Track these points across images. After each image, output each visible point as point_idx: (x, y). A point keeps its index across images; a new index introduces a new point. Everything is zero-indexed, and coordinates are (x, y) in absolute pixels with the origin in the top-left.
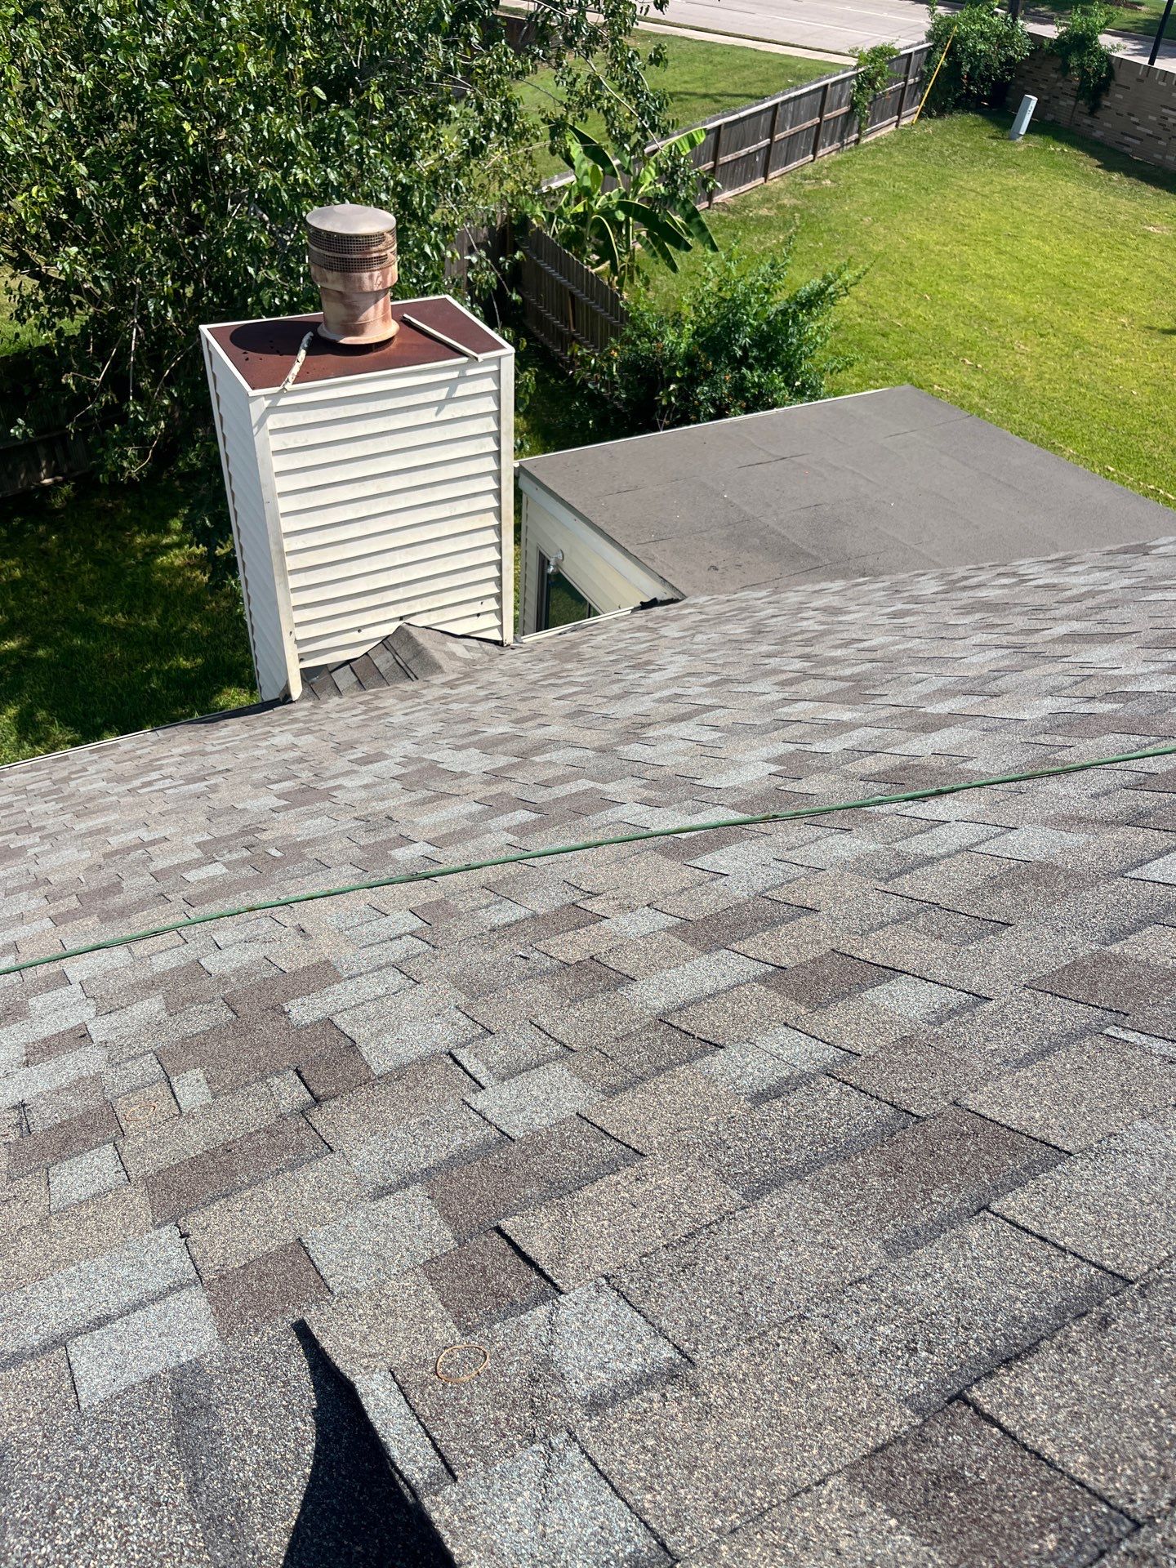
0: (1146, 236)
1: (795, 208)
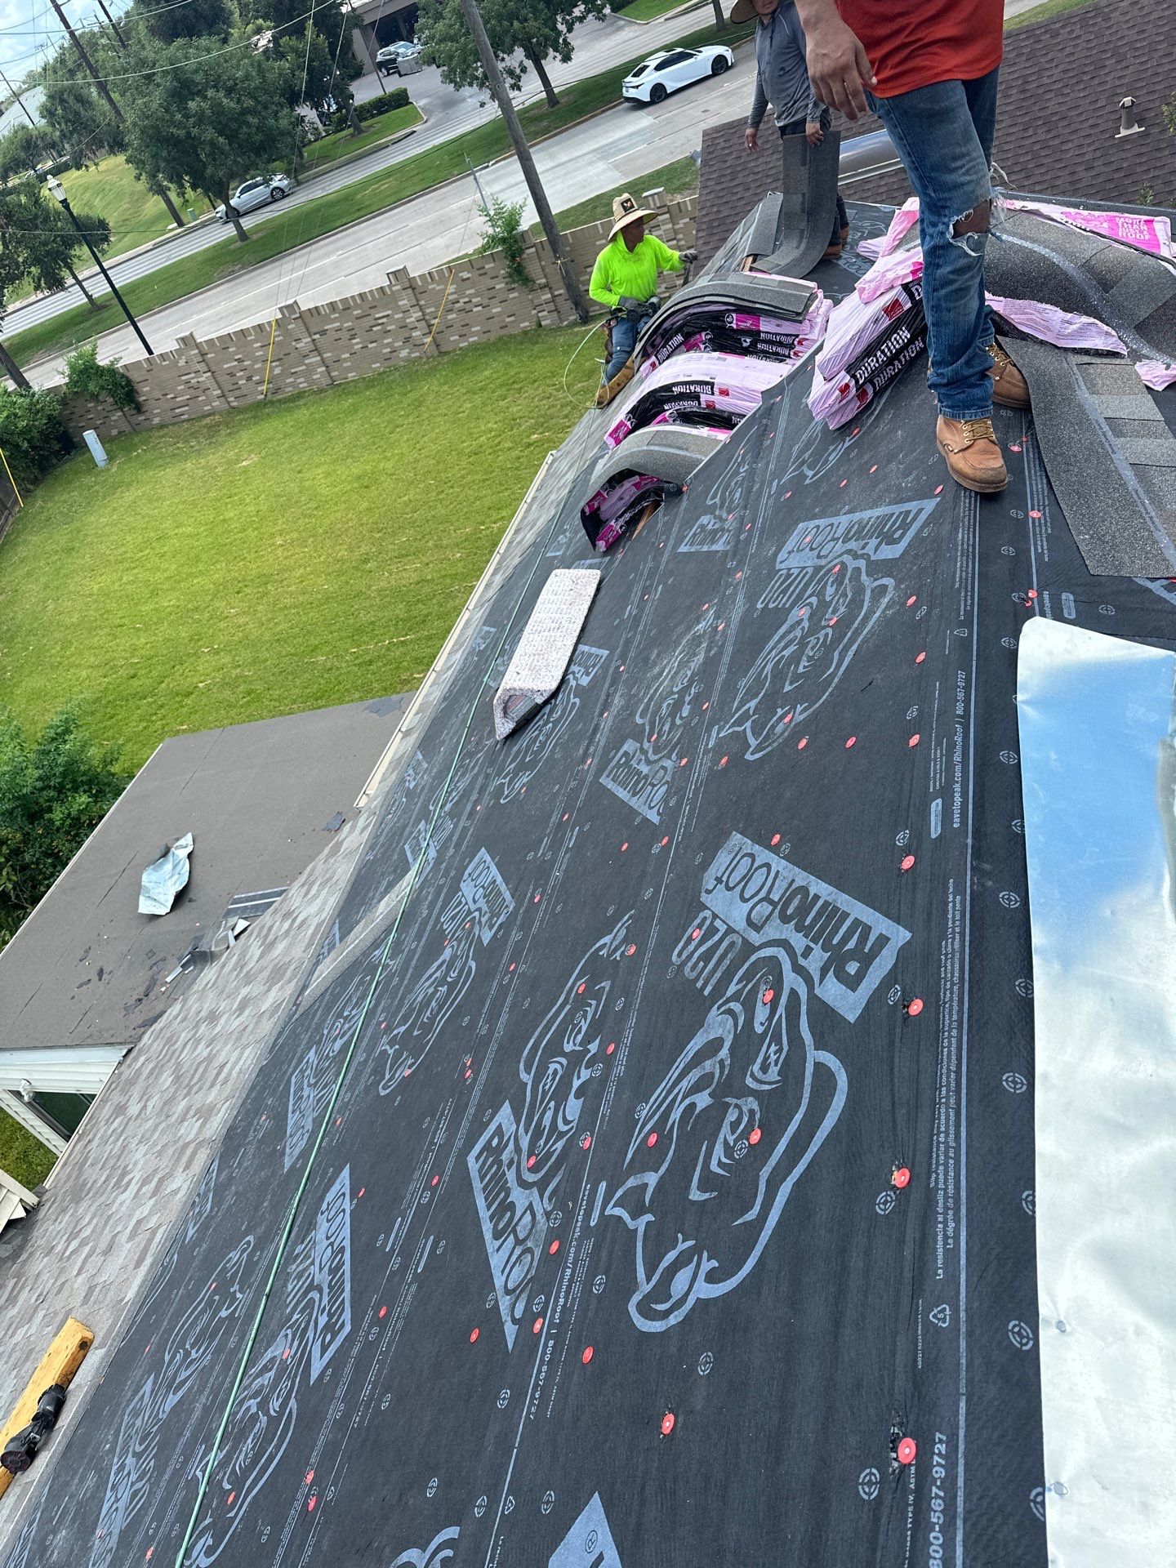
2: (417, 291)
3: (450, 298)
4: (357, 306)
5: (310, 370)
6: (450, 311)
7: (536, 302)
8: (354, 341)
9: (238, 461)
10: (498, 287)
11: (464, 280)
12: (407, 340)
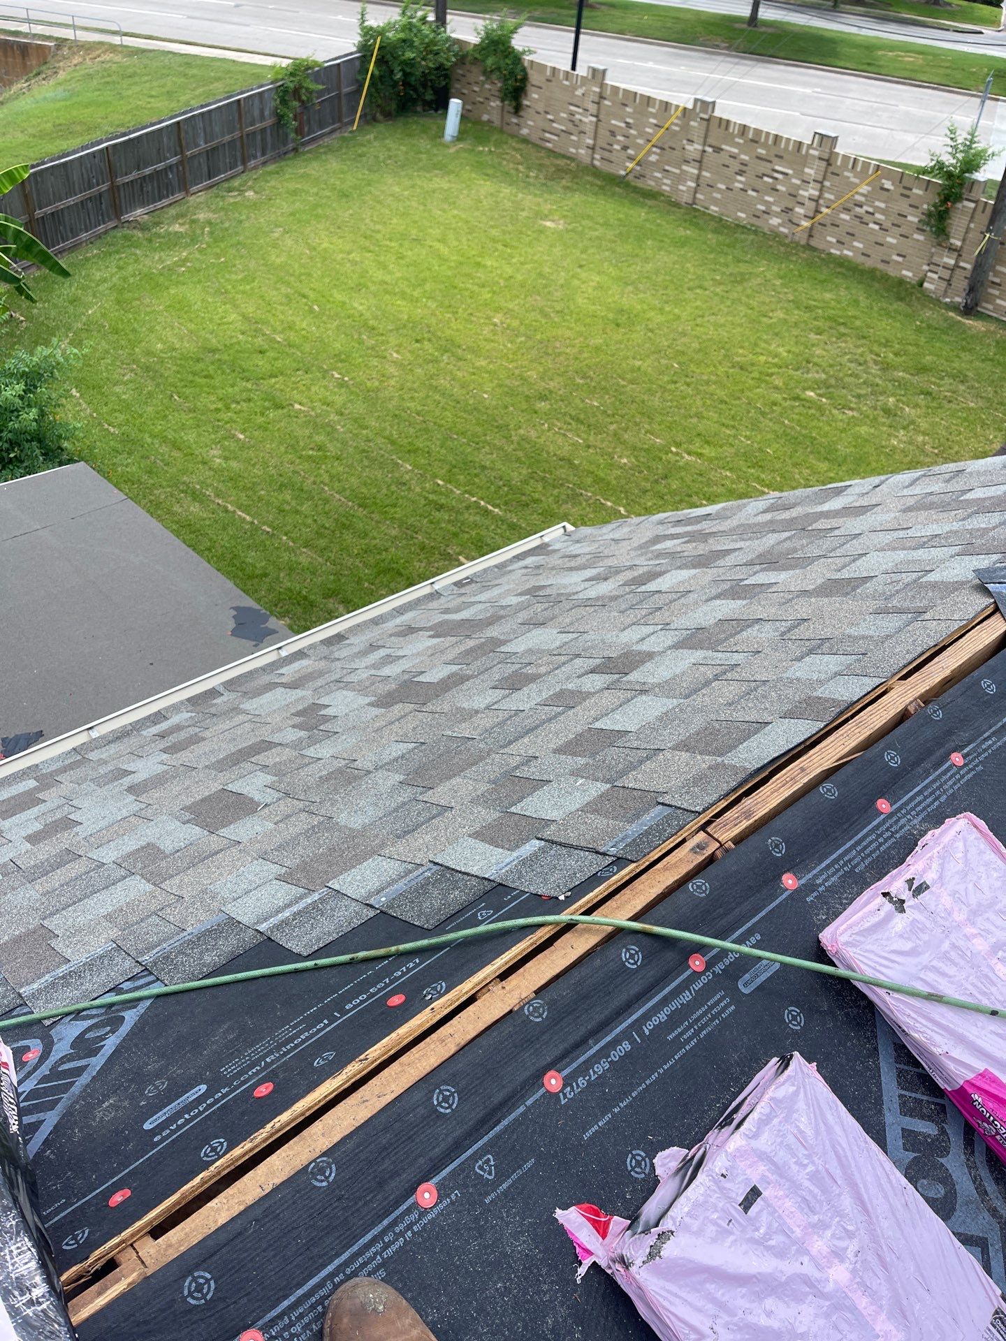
0: (542, 231)
1: (209, 223)
2: (831, 169)
3: (858, 197)
4: (765, 146)
5: (681, 178)
6: (847, 210)
7: (936, 259)
8: (739, 178)
9: (545, 217)
10: (910, 218)
11: (883, 189)
12: (787, 210)
